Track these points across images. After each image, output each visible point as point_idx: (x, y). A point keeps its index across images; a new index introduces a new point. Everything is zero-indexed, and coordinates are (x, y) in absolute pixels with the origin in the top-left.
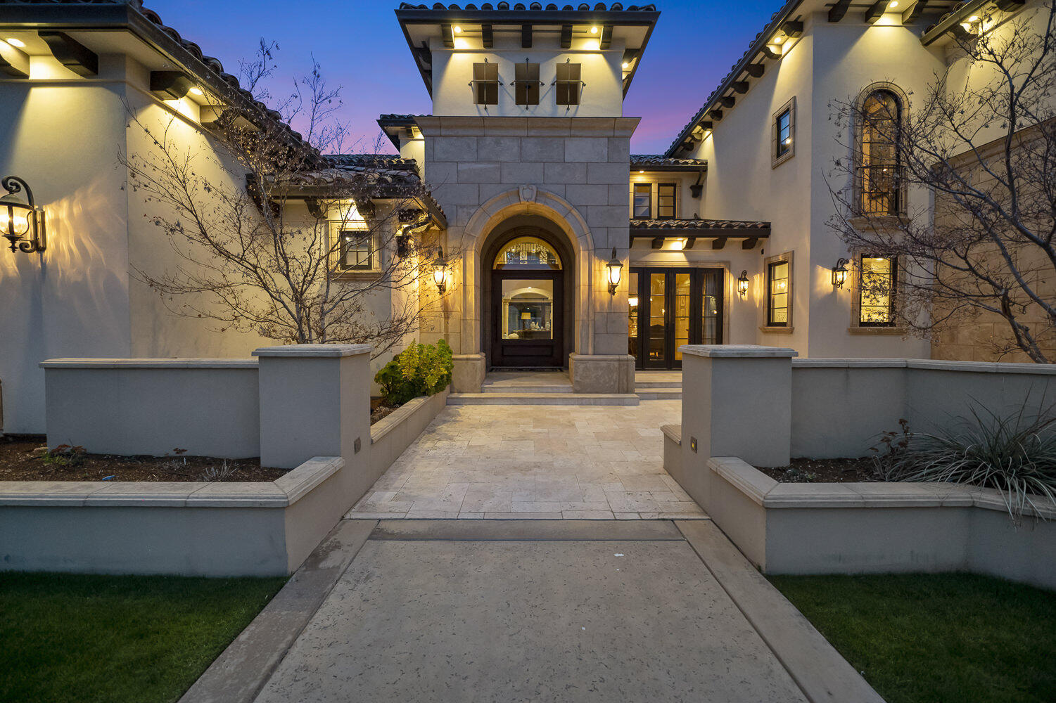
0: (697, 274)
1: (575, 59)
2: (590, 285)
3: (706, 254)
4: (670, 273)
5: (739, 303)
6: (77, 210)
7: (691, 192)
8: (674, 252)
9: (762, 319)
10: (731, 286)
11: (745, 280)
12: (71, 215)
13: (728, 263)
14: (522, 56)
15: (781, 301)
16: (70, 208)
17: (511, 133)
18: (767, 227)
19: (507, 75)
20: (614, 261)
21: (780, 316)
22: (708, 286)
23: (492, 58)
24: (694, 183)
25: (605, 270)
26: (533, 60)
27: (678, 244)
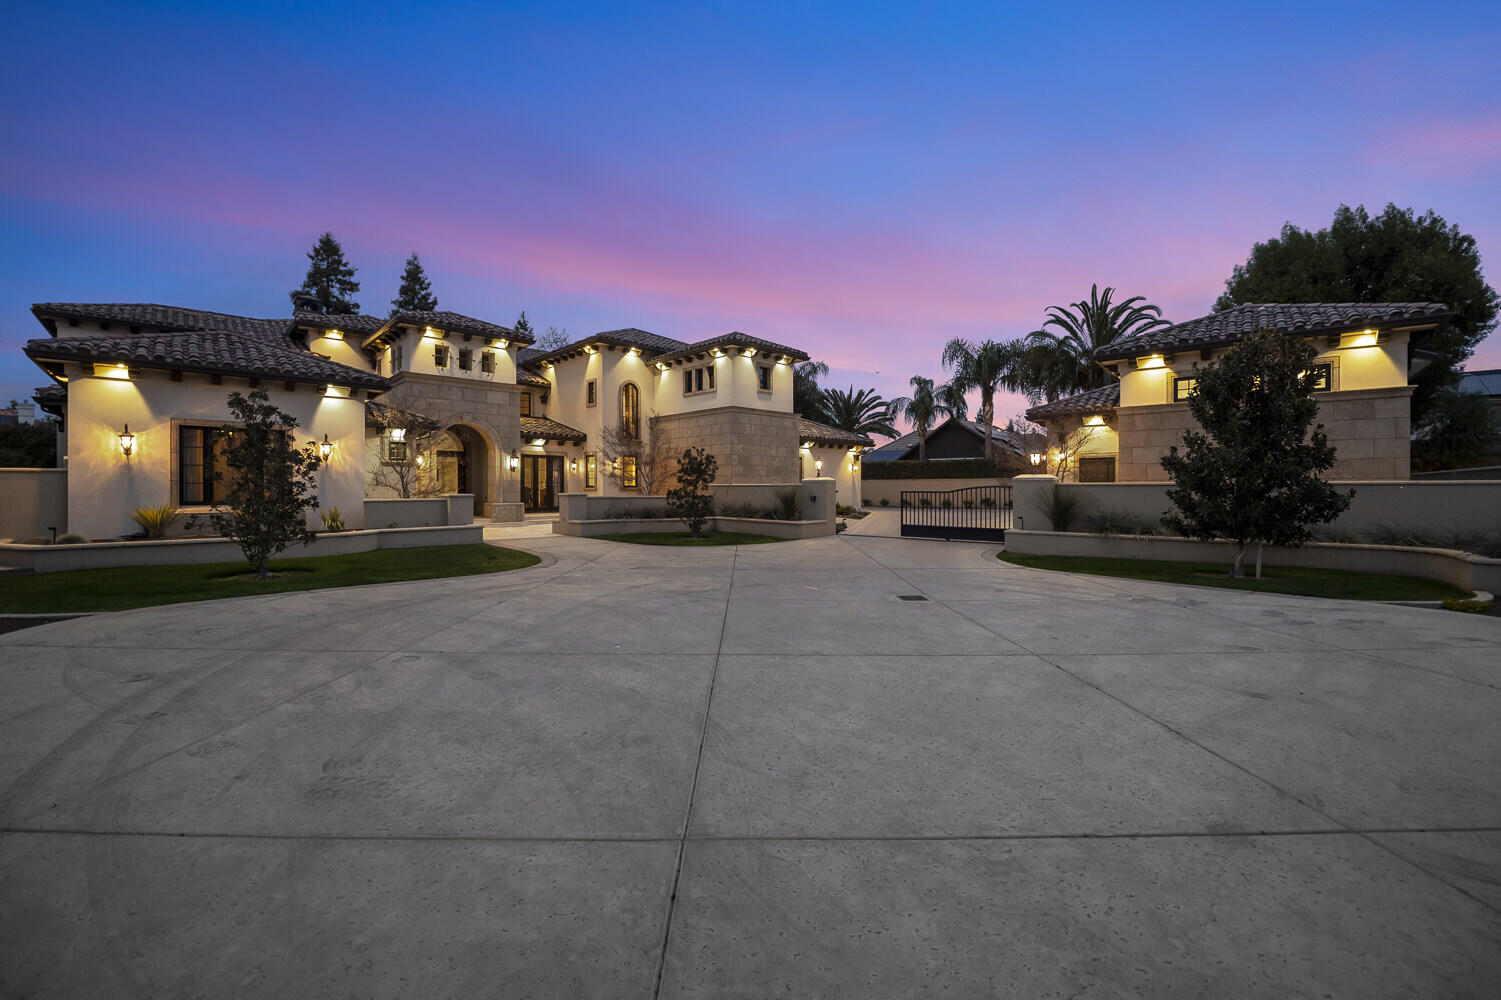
0: (550, 459)
1: (492, 351)
2: (501, 466)
3: (554, 448)
4: (535, 458)
5: (572, 475)
6: (342, 445)
7: (540, 400)
8: (538, 446)
9: (584, 484)
10: (567, 465)
11: (574, 463)
12: (340, 447)
13: (566, 453)
14: (464, 345)
15: (591, 475)
16: (340, 445)
17: (457, 385)
18: (585, 436)
19: (453, 352)
20: (514, 456)
21: (592, 483)
22: (556, 465)
23: (446, 343)
24: (542, 395)
25: (509, 458)
26: (469, 348)
27: (540, 442)
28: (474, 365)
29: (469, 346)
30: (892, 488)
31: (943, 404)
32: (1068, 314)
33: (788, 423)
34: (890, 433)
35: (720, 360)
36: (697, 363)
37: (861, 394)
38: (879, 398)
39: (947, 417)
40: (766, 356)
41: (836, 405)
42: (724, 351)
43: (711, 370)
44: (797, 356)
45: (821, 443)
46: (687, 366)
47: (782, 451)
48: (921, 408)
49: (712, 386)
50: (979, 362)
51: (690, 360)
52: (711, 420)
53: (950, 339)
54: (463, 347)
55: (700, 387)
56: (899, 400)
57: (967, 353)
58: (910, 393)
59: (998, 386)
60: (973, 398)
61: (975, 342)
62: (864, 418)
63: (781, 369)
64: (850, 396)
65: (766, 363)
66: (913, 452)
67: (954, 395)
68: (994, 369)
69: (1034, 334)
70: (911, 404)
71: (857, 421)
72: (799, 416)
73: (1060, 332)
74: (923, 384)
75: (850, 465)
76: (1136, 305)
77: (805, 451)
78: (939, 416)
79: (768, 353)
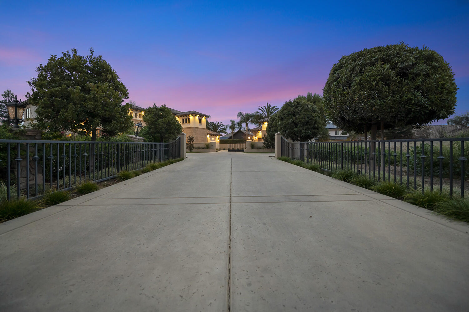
28: (137, 116)
29: (137, 112)
30: (226, 145)
31: (237, 126)
32: (263, 109)
33: (205, 131)
34: (225, 133)
35: (191, 117)
36: (185, 117)
37: (218, 123)
38: (223, 124)
39: (238, 130)
40: (201, 117)
41: (212, 126)
42: (192, 115)
43: (189, 119)
44: (207, 117)
45: (211, 135)
46: (183, 118)
47: (204, 136)
48: (232, 127)
49: (189, 122)
50: (245, 118)
51: (184, 116)
52: (189, 130)
53: (239, 112)
54: (135, 113)
55: (186, 122)
56: (228, 125)
57: (242, 115)
58: (230, 124)
59: (249, 123)
60: (244, 125)
61: (244, 113)
62: (219, 129)
63: (204, 119)
64: (216, 124)
65: (200, 118)
66: (231, 138)
67: (240, 124)
68: (248, 119)
69: (256, 112)
70: (230, 126)
71: (217, 130)
72: (207, 129)
73: (261, 112)
74: (233, 122)
75: (217, 140)
76: (276, 107)
77: (208, 136)
78: (236, 129)
79: (201, 116)
